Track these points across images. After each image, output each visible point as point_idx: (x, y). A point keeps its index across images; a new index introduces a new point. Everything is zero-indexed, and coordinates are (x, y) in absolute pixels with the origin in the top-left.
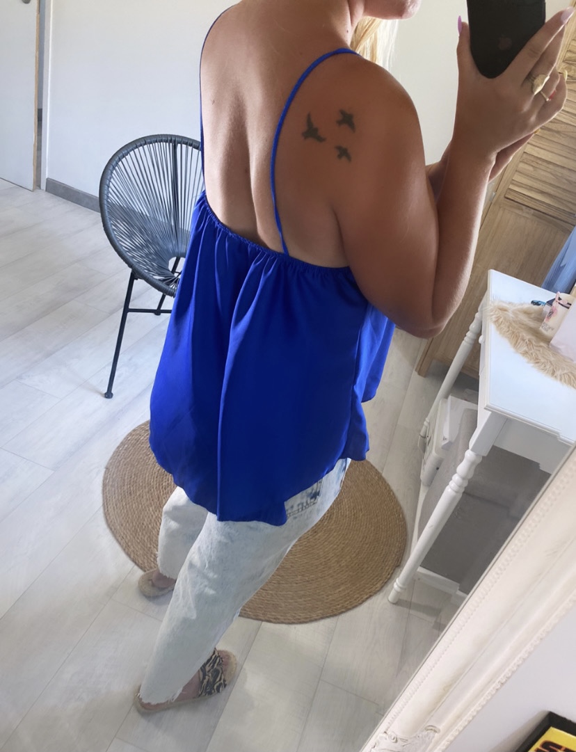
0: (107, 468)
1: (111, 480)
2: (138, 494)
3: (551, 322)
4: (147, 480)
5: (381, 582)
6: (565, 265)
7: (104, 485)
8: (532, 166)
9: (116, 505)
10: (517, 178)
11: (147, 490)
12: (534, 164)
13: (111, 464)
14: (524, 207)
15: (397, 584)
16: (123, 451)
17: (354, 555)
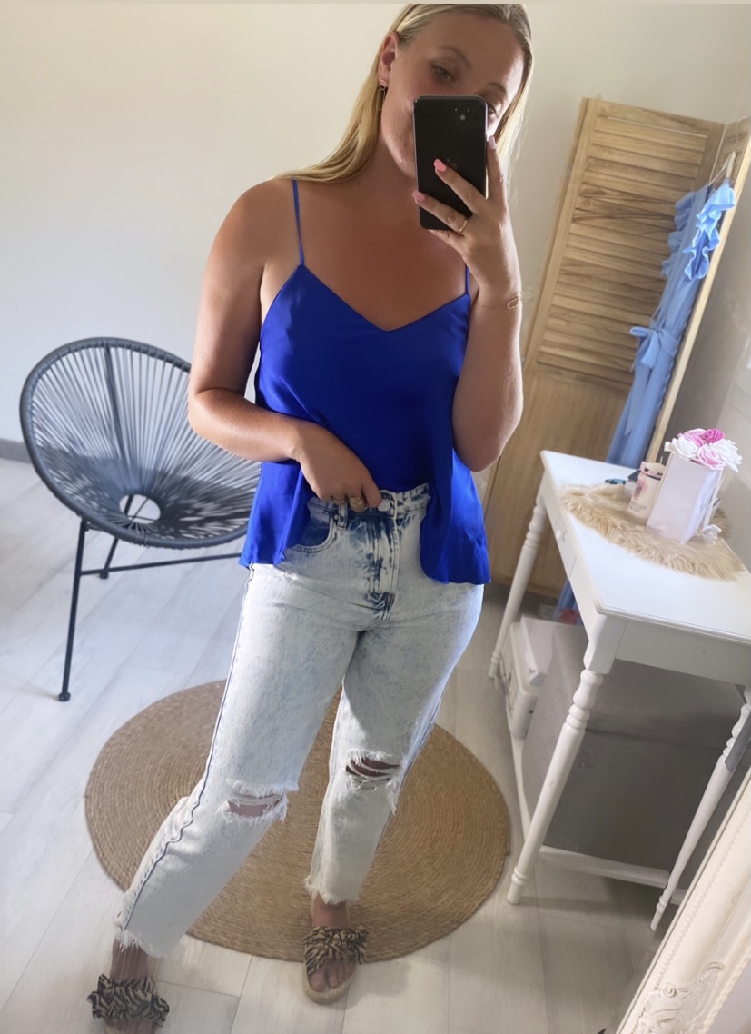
0: (87, 797)
1: (97, 812)
2: (139, 825)
3: (642, 499)
4: (146, 802)
5: (492, 879)
6: (630, 434)
7: (90, 821)
8: (564, 319)
9: (113, 845)
10: (549, 336)
11: (150, 816)
12: (567, 318)
13: (91, 789)
14: (563, 371)
15: (516, 875)
16: (103, 770)
17: (449, 851)
